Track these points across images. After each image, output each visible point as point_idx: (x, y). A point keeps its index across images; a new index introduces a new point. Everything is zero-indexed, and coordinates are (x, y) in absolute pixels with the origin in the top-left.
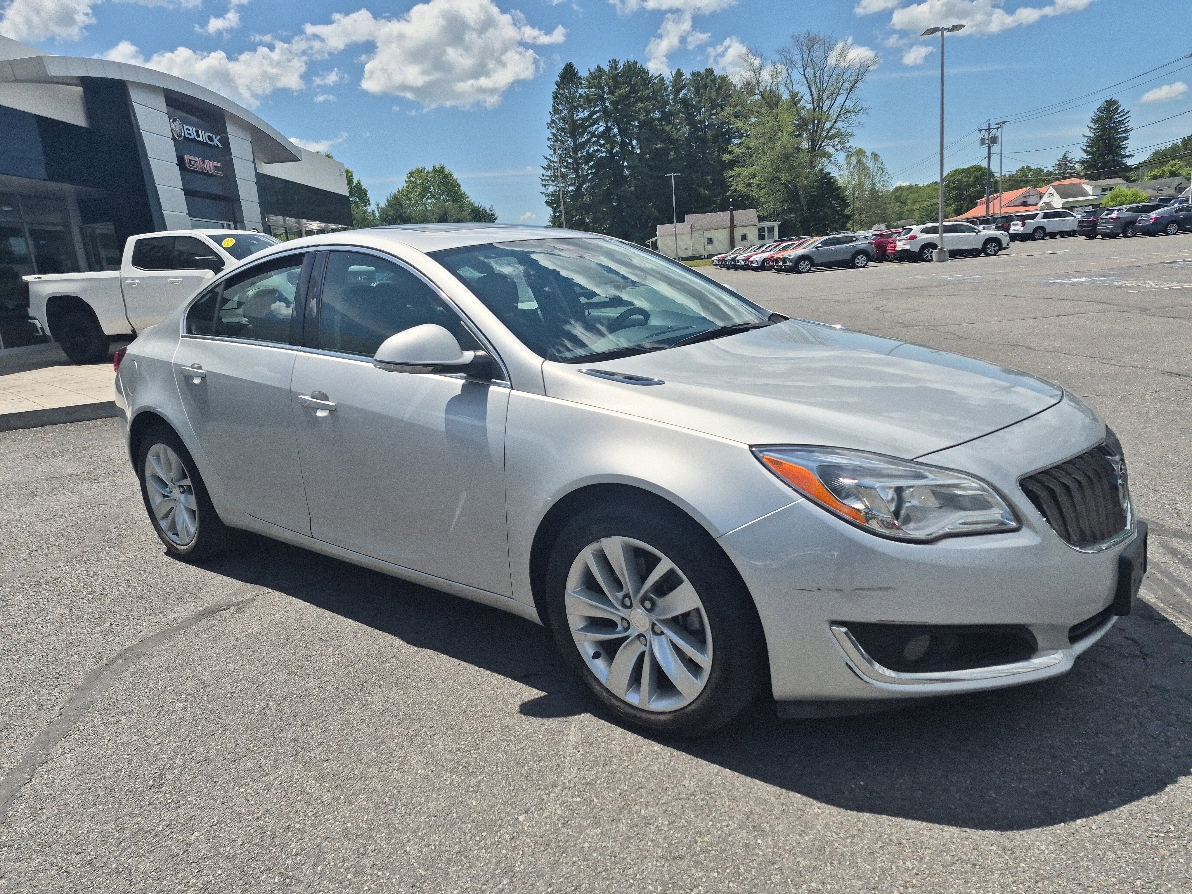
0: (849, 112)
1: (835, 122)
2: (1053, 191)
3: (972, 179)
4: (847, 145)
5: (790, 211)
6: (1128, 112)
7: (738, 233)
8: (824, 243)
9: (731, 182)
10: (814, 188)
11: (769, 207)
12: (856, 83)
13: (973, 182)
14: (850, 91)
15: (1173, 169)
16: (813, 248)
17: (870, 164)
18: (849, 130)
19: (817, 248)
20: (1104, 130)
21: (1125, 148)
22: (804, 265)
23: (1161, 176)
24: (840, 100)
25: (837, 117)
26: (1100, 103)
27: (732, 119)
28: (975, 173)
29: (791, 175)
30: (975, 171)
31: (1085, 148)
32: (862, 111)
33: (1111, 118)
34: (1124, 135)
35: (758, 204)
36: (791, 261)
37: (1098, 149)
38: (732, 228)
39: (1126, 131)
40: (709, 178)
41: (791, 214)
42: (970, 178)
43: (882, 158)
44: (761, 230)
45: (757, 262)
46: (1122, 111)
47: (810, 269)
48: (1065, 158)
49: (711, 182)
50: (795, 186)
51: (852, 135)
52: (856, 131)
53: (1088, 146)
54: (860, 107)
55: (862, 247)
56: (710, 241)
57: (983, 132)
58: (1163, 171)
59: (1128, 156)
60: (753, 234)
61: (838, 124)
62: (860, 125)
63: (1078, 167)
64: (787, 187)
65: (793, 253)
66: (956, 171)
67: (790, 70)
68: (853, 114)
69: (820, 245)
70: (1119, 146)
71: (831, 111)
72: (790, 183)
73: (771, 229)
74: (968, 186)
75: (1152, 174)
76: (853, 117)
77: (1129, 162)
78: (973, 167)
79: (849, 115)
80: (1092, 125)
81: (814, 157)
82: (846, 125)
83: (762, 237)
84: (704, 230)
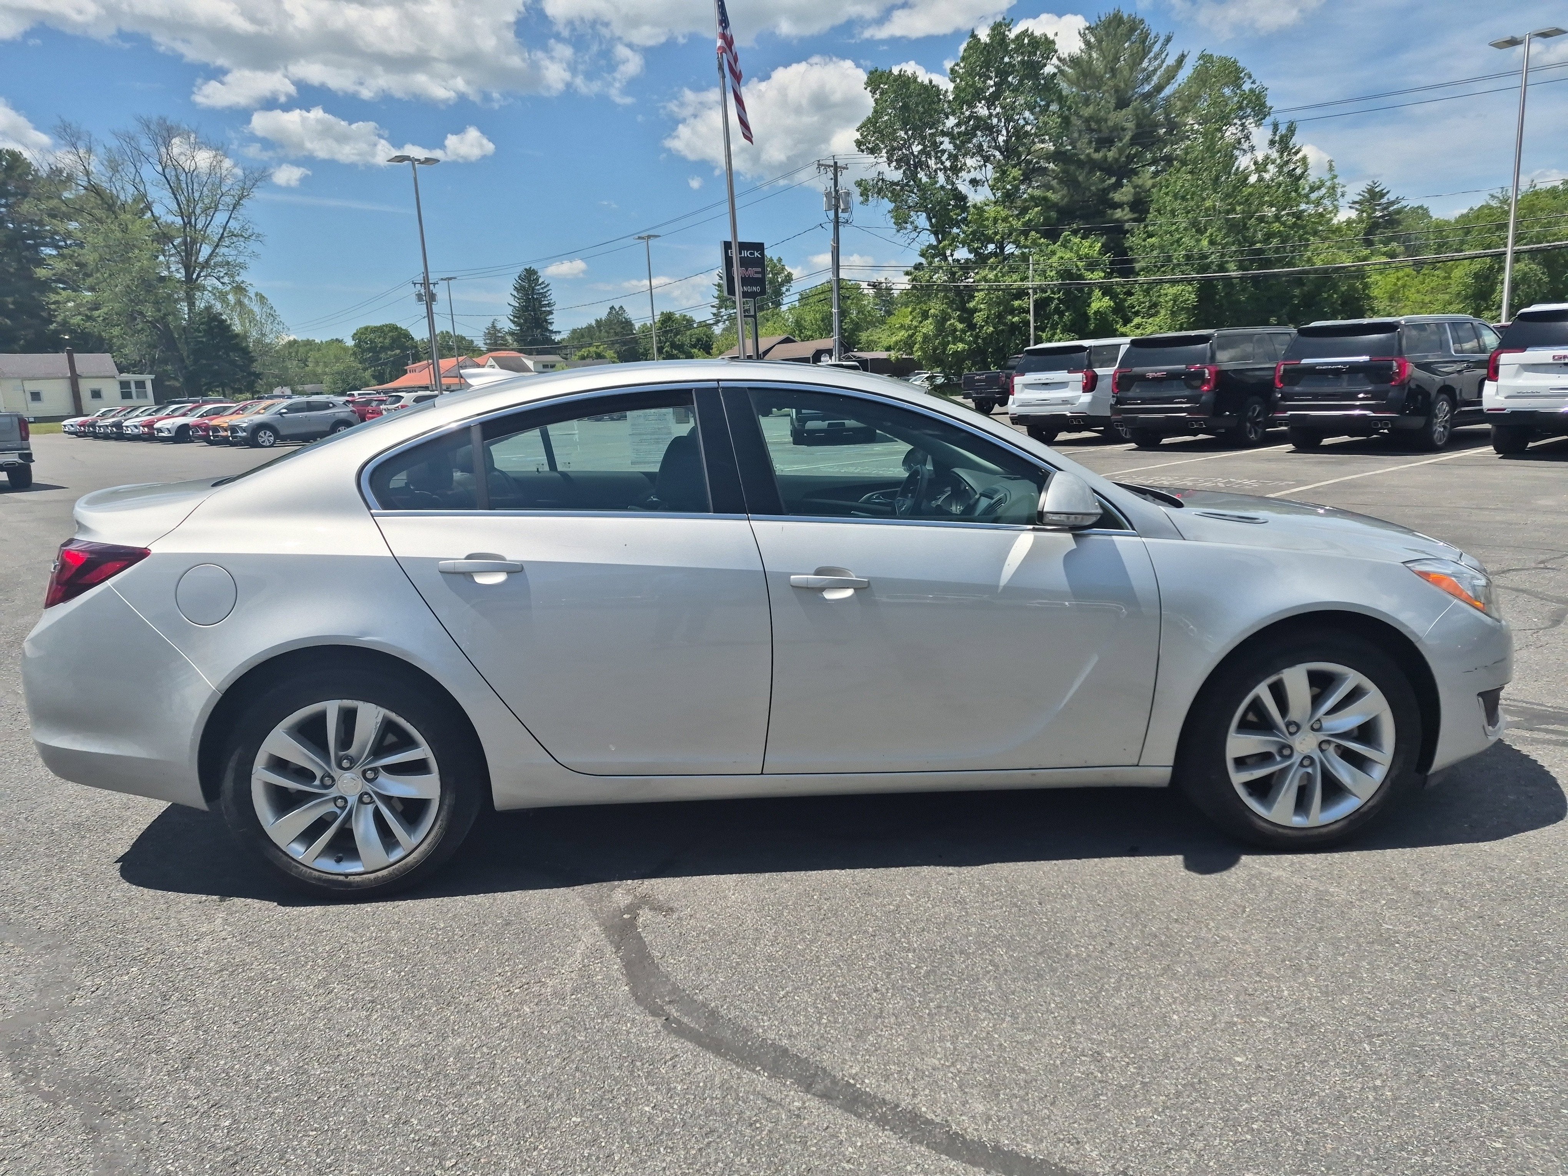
0: (235, 236)
1: (217, 246)
2: (494, 363)
3: (387, 341)
4: (237, 278)
5: (165, 361)
6: (548, 285)
7: (86, 387)
8: (291, 409)
9: (55, 311)
10: (200, 332)
11: (131, 351)
12: (240, 199)
13: (390, 344)
14: (234, 208)
15: (598, 351)
16: (275, 414)
17: (256, 308)
18: (241, 260)
19: (281, 414)
20: (528, 300)
21: (551, 323)
22: (265, 437)
23: (588, 356)
24: (220, 218)
25: (220, 240)
26: (520, 270)
27: (46, 219)
28: (391, 334)
29: (159, 310)
30: (390, 331)
31: (512, 318)
32: (253, 237)
33: (533, 289)
34: (548, 309)
35: (111, 347)
36: (244, 431)
37: (526, 321)
38: (74, 379)
39: (549, 305)
40: (9, 299)
41: (167, 364)
42: (385, 338)
43: (271, 301)
44: (124, 385)
45: (169, 430)
46: (543, 283)
47: (274, 443)
48: (494, 327)
49: (11, 306)
50: (166, 326)
51: (242, 266)
52: (251, 263)
53: (515, 317)
54: (250, 232)
55: (342, 415)
56: (36, 396)
57: (418, 286)
58: (589, 351)
59: (556, 332)
60: (111, 389)
61: (222, 250)
62: (254, 255)
63: (509, 339)
64: (155, 327)
65: (245, 420)
66: (366, 328)
67: (139, 164)
68: (241, 239)
69: (285, 411)
70: (546, 321)
71: (209, 231)
72: (157, 321)
73: (140, 385)
74: (384, 349)
75: (580, 354)
76: (242, 243)
77: (557, 338)
78: (386, 326)
79: (235, 239)
80: (515, 293)
81: (192, 289)
82: (235, 252)
83: (126, 395)
84: (24, 379)
